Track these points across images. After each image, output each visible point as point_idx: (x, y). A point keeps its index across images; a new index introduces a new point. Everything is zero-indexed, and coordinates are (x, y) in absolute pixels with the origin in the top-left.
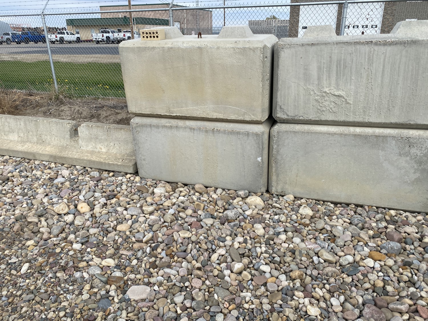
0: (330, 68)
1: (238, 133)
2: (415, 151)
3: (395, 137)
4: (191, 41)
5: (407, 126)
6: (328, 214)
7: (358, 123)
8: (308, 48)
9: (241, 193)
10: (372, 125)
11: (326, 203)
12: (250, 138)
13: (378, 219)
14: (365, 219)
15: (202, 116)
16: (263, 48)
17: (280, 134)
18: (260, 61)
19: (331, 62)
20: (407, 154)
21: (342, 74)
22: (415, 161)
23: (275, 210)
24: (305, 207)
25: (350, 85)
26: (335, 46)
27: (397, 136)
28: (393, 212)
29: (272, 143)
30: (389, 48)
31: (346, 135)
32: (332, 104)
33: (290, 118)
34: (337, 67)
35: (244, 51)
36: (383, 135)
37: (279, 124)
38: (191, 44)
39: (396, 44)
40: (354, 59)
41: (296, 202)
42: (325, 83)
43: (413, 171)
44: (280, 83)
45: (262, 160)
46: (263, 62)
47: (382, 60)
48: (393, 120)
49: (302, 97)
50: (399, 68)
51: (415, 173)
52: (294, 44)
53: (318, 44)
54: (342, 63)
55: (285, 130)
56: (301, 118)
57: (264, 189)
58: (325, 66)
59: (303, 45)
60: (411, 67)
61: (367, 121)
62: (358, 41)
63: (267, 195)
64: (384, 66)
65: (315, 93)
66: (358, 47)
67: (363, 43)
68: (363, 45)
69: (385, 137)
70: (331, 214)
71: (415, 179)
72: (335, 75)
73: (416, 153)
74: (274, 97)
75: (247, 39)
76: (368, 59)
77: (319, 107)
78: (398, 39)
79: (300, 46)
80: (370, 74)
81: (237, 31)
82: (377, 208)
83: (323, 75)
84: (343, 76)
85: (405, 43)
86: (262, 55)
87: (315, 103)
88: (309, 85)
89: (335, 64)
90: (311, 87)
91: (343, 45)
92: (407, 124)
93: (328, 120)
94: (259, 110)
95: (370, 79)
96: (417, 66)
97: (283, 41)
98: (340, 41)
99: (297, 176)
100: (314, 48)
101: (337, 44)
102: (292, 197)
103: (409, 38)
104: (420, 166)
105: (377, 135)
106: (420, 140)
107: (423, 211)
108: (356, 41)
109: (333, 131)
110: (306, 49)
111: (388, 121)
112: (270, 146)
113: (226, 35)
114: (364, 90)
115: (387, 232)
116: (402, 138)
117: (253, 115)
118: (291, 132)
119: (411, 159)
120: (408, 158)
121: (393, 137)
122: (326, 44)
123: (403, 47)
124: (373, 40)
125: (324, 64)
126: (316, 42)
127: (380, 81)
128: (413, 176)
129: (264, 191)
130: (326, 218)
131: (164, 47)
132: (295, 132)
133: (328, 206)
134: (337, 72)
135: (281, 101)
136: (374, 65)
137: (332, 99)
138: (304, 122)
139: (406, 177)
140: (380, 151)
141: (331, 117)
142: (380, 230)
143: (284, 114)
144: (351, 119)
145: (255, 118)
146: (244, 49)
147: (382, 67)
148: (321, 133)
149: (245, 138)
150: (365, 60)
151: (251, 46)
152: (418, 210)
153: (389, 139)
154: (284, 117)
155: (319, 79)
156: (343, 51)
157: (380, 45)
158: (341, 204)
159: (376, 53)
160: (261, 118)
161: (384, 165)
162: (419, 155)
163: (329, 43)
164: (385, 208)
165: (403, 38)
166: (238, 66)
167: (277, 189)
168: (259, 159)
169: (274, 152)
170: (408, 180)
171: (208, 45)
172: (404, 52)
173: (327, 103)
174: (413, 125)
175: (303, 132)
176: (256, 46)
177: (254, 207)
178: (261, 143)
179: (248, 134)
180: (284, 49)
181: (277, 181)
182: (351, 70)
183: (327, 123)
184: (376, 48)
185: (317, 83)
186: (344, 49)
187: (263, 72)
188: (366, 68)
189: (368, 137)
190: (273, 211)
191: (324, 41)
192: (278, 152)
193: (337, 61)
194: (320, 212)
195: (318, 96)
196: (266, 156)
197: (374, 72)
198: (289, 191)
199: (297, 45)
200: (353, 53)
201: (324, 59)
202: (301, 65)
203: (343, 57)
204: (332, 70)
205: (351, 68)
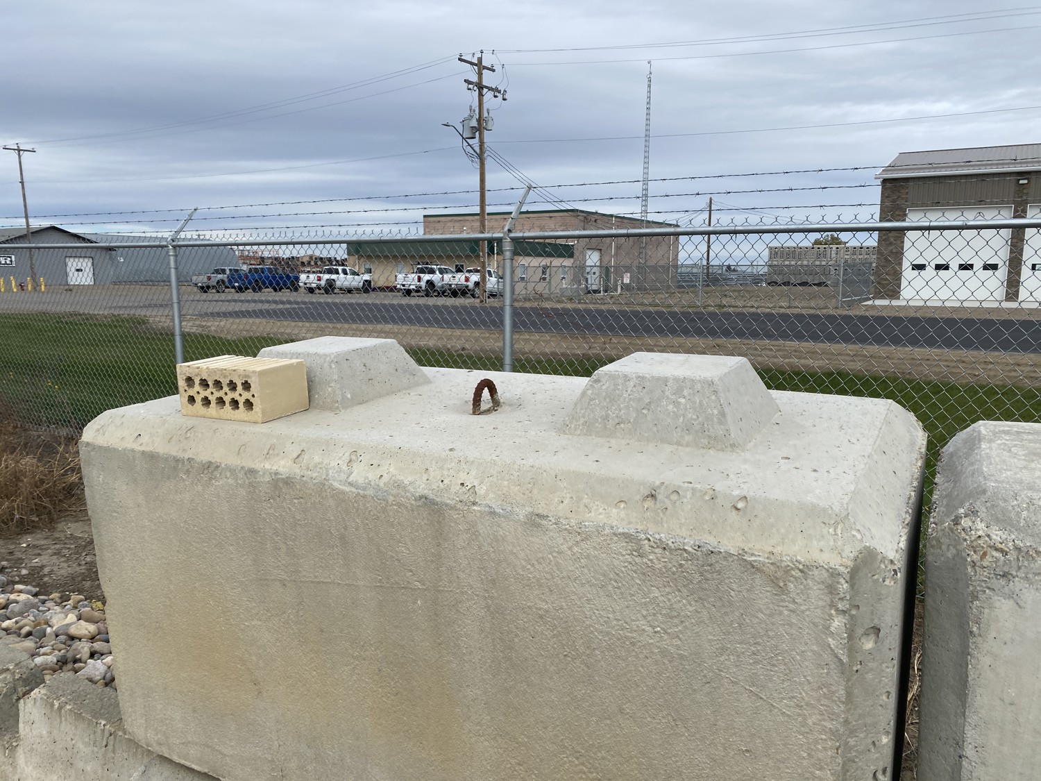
16: (854, 574)
38: (390, 471)
46: (851, 668)
86: (838, 623)
131: (252, 472)
146: (708, 559)
151: (760, 548)
171: (482, 490)
176: (796, 550)
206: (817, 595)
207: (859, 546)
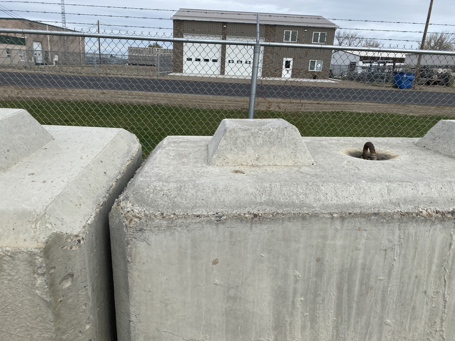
8: (241, 229)
19: (319, 274)
21: (354, 312)
26: (338, 224)
34: (340, 289)
40: (397, 265)
52: (185, 217)
53: (275, 218)
58: (300, 287)
59: (219, 219)
62: (410, 208)
66: (412, 228)
67: (428, 219)
68: (429, 223)
72: (331, 313)
76: (440, 265)
79: (209, 222)
80: (441, 307)
83: (292, 315)
84: (359, 314)
86: (40, 281)
89: (334, 280)
91: (364, 224)
98: (353, 205)
101: (342, 218)
108: (404, 209)
110: (231, 234)
122: (304, 217)
125: (296, 281)
126: (268, 209)
134: (339, 305)
150: (430, 269)
156: (363, 241)
163: (315, 216)
180: (147, 234)
182: (383, 300)
185: (272, 338)
186: (365, 234)
188: (430, 293)
191: (294, 205)
193: (341, 272)
199: (198, 220)
200: (392, 249)
201: (296, 265)
202: (216, 284)
203: (360, 261)
204: (323, 300)
205: (384, 291)
206: (23, 269)
207: (49, 233)
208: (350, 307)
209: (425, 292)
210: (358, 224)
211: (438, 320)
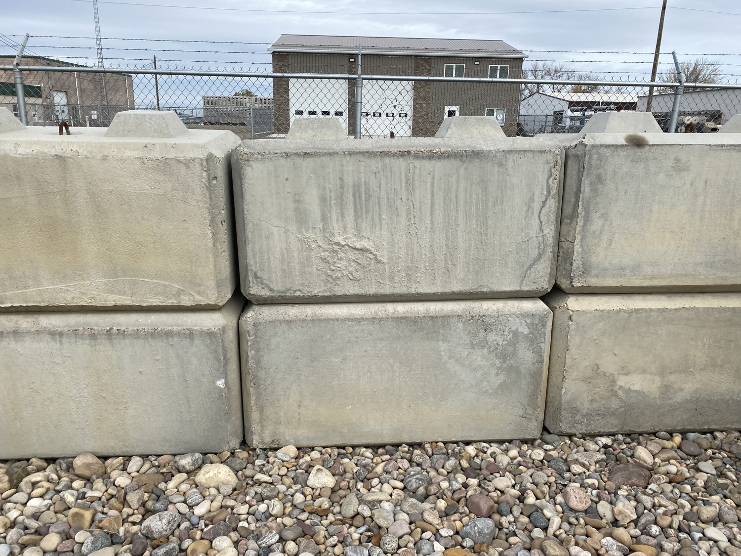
0: (342, 200)
1: (169, 334)
2: (494, 338)
3: (461, 316)
4: (37, 143)
5: (479, 296)
6: (363, 476)
7: (400, 295)
8: (299, 160)
9: (186, 462)
10: (423, 298)
11: (357, 450)
12: (197, 342)
13: (450, 469)
14: (428, 472)
15: (80, 304)
16: (207, 160)
17: (261, 327)
18: (203, 185)
19: (342, 187)
20: (483, 344)
21: (364, 210)
22: (497, 355)
23: (259, 489)
24: (319, 470)
25: (381, 229)
26: (348, 158)
27: (464, 315)
28: (471, 450)
29: (246, 347)
30: (438, 165)
31: (381, 319)
32: (352, 264)
33: (275, 294)
34: (355, 197)
35: (165, 165)
36: (442, 314)
37: (256, 308)
38: (36, 149)
39: (448, 157)
40: (383, 183)
41: (301, 461)
42: (335, 226)
43: (495, 372)
44: (249, 227)
45: (226, 383)
46: (210, 188)
47: (428, 185)
48: (456, 287)
49: (296, 255)
50: (457, 197)
51: (497, 374)
52: (270, 154)
53: (316, 154)
54: (363, 189)
55: (269, 319)
56: (298, 294)
57: (235, 443)
58: (333, 195)
59: (287, 155)
60: (474, 196)
61: (414, 292)
62: (386, 150)
63: (242, 454)
64: (433, 195)
65: (319, 247)
66: (387, 160)
67: (394, 155)
68: (395, 158)
69: (446, 318)
70: (369, 476)
71: (500, 385)
72: (352, 211)
73: (496, 340)
74: (240, 255)
75: (172, 141)
76: (406, 182)
77: (329, 272)
78: (450, 147)
79: (282, 156)
80: (412, 209)
81: (151, 123)
82: (445, 443)
83: (330, 212)
84: (367, 212)
85: (462, 155)
86: (205, 174)
87: (321, 265)
88: (307, 230)
89: (351, 191)
90: (310, 235)
91: (362, 158)
92: (477, 293)
93: (348, 293)
94: (212, 283)
95: (412, 218)
96: (484, 194)
97: (248, 147)
98: (356, 149)
99: (300, 406)
100: (309, 162)
101: (350, 154)
102: (292, 451)
103: (468, 146)
104: (505, 362)
105: (433, 314)
106: (500, 319)
107: (516, 438)
108: (382, 150)
109: (359, 315)
110: (294, 163)
111: (447, 290)
112: (242, 353)
113: (124, 130)
114: (404, 238)
115: (468, 496)
116: (472, 317)
117: (199, 293)
118: (280, 321)
119: (490, 352)
120: (485, 350)
121: (458, 316)
122: (330, 154)
123: (460, 163)
124: (410, 149)
125: (330, 191)
126: (312, 150)
127: (428, 222)
128: (497, 380)
129: (237, 446)
130: (360, 485)
132: (289, 322)
133: (362, 456)
134: (355, 207)
135: (255, 262)
136: (417, 192)
137: (352, 255)
138: (305, 301)
139: (485, 383)
140: (441, 343)
141: (352, 289)
142: (456, 496)
143: (263, 288)
144: (387, 290)
145: (203, 301)
146: (165, 161)
147: (429, 197)
148: (337, 320)
149: (186, 342)
150: (401, 184)
151: (181, 156)
152: (508, 437)
153: (452, 320)
154: (265, 293)
155: (324, 219)
156: (363, 168)
157: (423, 158)
158: (383, 446)
159: (417, 171)
160: (217, 299)
161: (449, 366)
162: (501, 343)
163: (336, 153)
164: (457, 443)
165: (459, 148)
166: (155, 195)
167: (262, 438)
168: (220, 383)
169: (251, 364)
170: (488, 388)
171: (80, 151)
172: (462, 171)
173: (344, 263)
174: (486, 293)
175: (304, 321)
176: (191, 155)
177: (213, 491)
178: (220, 351)
179: (190, 335)
180: (251, 162)
181: (261, 422)
182: (379, 204)
183: (346, 300)
184: (417, 163)
185: (321, 227)
186: (363, 163)
187: (211, 209)
188: (404, 199)
189: (419, 321)
190: (256, 493)
191: (325, 149)
192: (258, 363)
193: (354, 186)
194: (349, 475)
195: (324, 251)
196: (234, 375)
197: (417, 205)
198: (287, 438)
199: (276, 155)
200: (379, 172)
201: (329, 182)
202: (288, 192)
203: (363, 180)
204: (346, 203)
205: (379, 198)
206: (198, 168)
207: (208, 152)
208: (362, 208)
209: (401, 199)
210: (358, 158)
211: (412, 217)
